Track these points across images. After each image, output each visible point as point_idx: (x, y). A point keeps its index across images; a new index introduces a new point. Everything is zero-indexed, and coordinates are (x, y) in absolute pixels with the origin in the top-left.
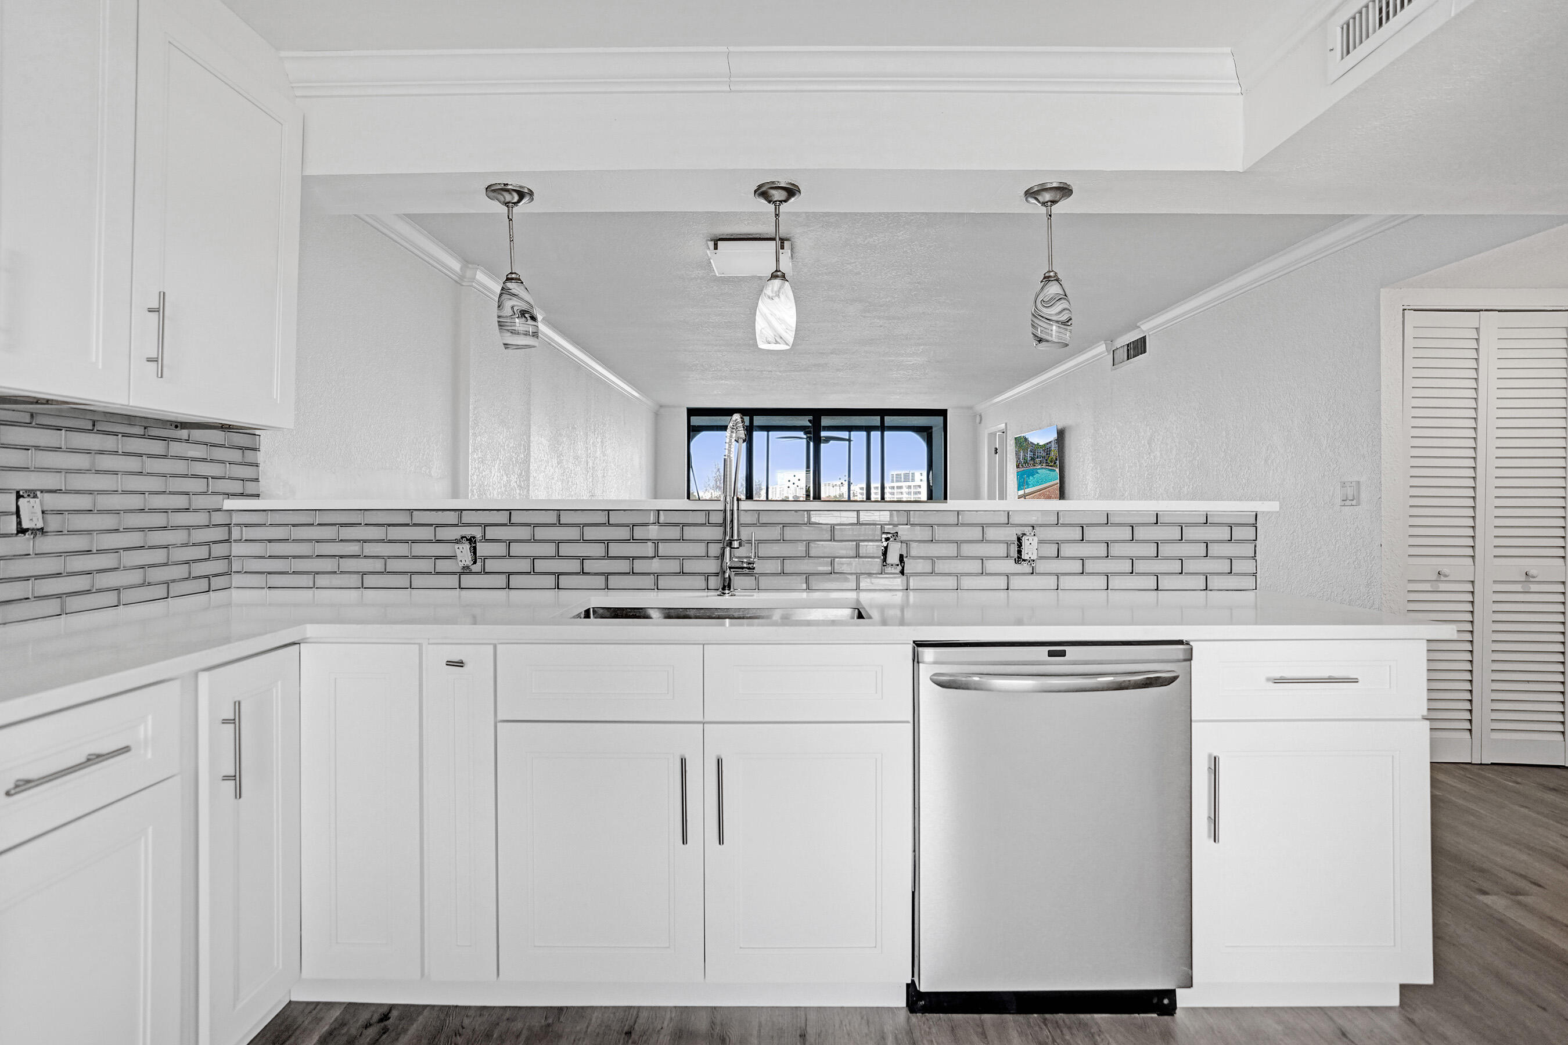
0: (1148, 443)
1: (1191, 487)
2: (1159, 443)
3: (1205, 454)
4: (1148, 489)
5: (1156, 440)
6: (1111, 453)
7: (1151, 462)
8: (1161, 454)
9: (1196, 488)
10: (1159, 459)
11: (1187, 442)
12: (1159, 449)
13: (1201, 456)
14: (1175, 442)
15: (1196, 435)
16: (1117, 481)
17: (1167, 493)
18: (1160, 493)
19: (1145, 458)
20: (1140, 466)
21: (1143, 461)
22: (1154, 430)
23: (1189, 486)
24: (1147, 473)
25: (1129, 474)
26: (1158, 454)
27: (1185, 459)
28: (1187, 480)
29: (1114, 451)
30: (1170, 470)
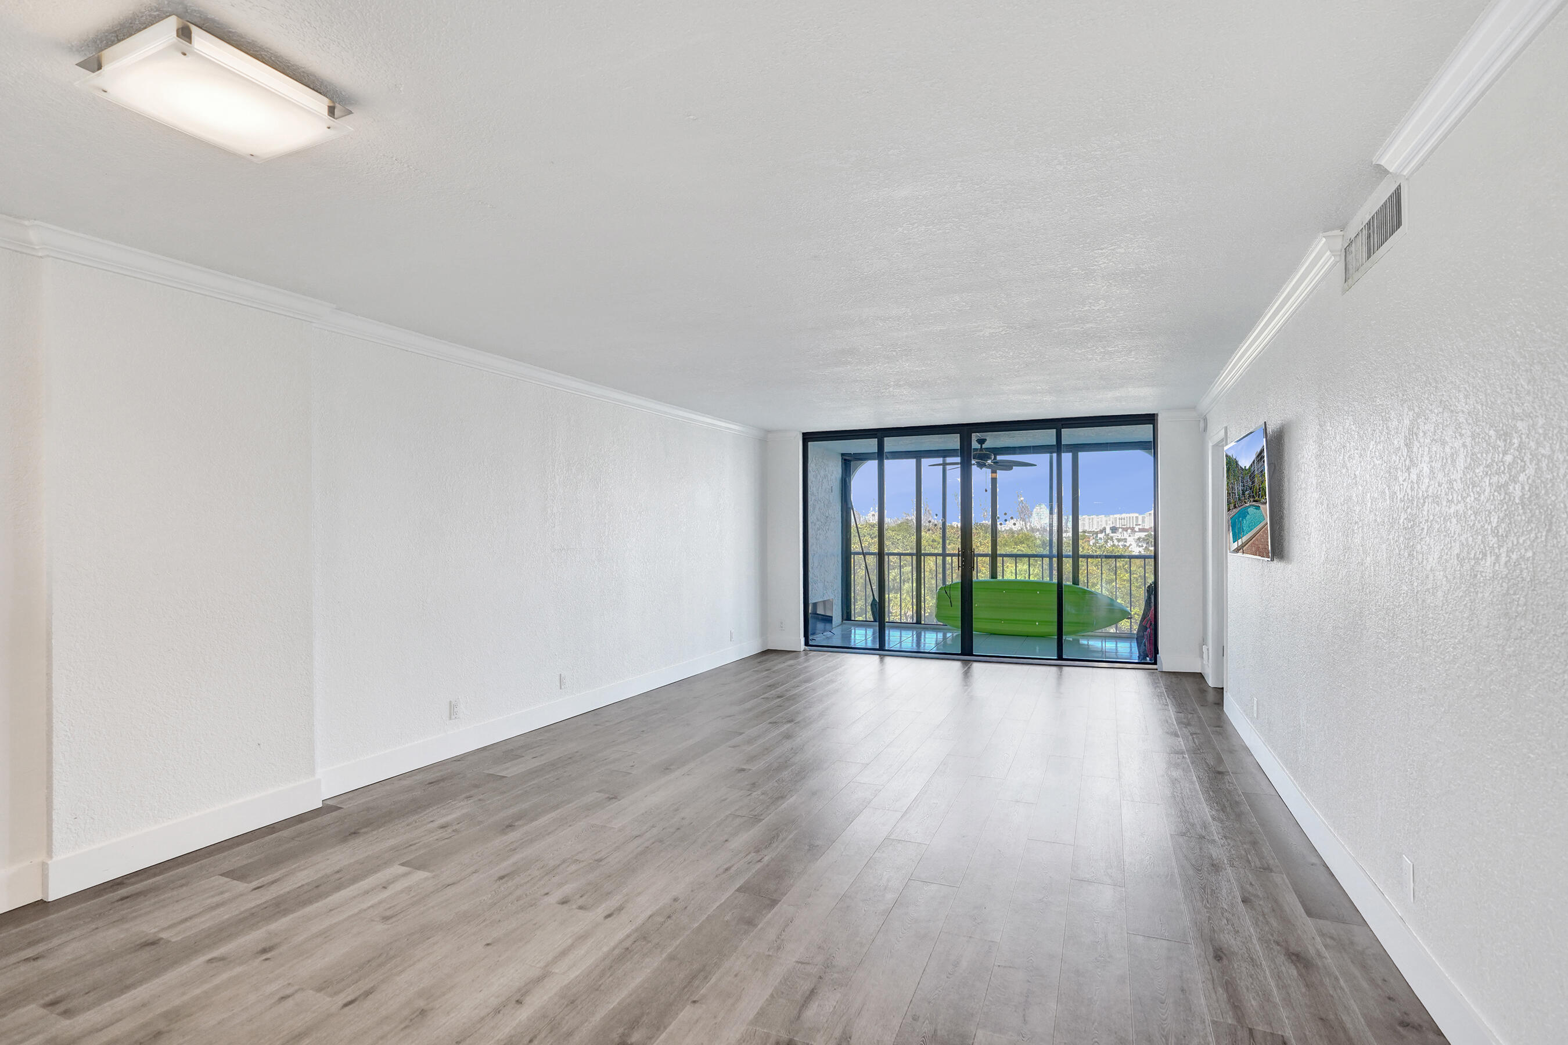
0: (1406, 445)
1: (1503, 559)
2: (1428, 441)
3: (1544, 465)
4: (1406, 554)
5: (1421, 434)
6: (1344, 471)
7: (1412, 489)
8: (1432, 471)
9: (1517, 564)
10: (1427, 480)
11: (1492, 433)
12: (1426, 459)
13: (1531, 470)
14: (1461, 435)
15: (1517, 410)
16: (1353, 530)
17: (1445, 570)
18: (1428, 568)
19: (1401, 479)
20: (1392, 499)
21: (1397, 488)
22: (1416, 410)
23: (1498, 557)
24: (1403, 516)
25: (1372, 517)
26: (1426, 470)
27: (1487, 480)
28: (1493, 541)
29: (1349, 465)
30: (1452, 510)
